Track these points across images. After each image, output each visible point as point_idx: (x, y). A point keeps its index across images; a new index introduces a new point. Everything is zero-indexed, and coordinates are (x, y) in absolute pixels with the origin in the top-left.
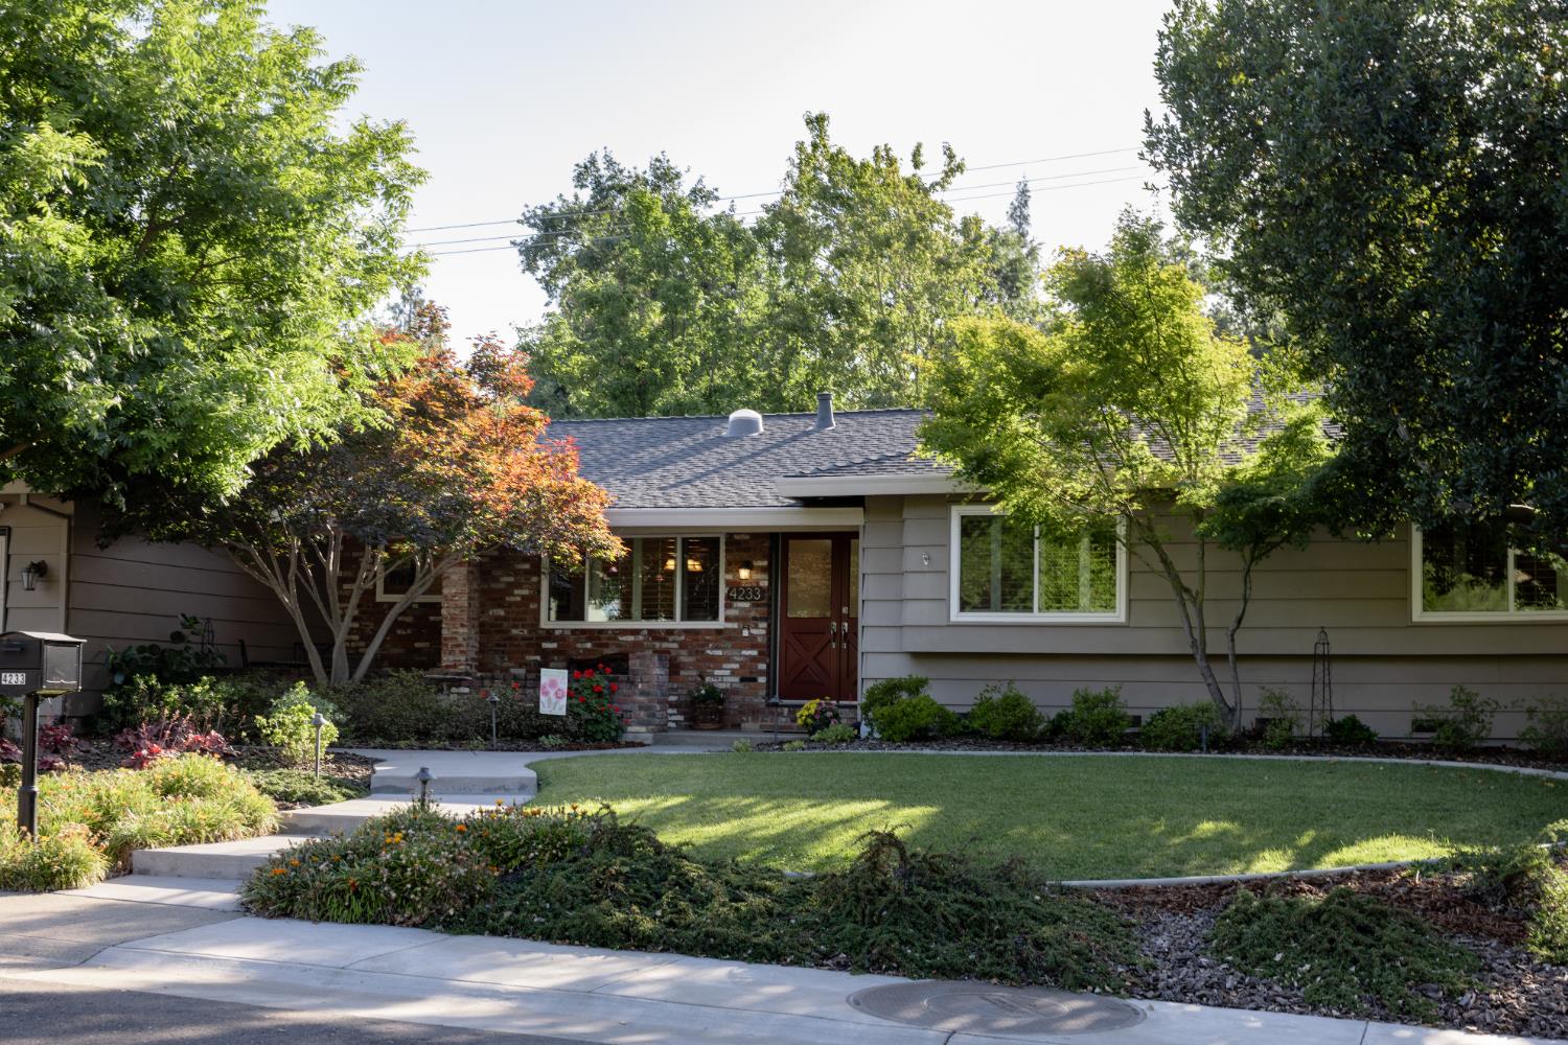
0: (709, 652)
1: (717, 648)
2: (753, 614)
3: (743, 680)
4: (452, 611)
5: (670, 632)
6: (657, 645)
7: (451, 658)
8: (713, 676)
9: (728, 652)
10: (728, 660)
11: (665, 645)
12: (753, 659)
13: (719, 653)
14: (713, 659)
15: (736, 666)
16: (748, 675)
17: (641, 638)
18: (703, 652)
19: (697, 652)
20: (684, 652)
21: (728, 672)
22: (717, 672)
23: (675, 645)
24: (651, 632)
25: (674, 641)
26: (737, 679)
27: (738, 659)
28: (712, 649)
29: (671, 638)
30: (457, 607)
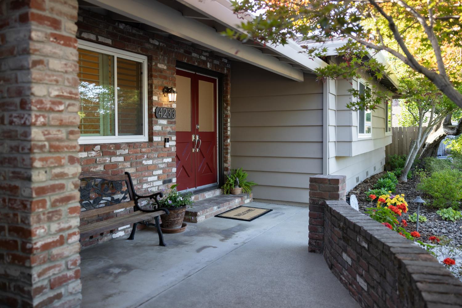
0: (144, 162)
1: (148, 158)
2: (169, 129)
3: (164, 182)
4: (54, 132)
5: (118, 146)
6: (108, 159)
7: (54, 227)
8: (147, 182)
9: (156, 161)
10: (156, 167)
11: (114, 159)
12: (169, 165)
13: (150, 162)
14: (147, 168)
15: (160, 172)
16: (166, 179)
17: (93, 154)
18: (141, 163)
19: (137, 163)
20: (128, 164)
21: (156, 178)
22: (150, 179)
23: (121, 159)
24: (103, 146)
25: (121, 155)
26: (160, 183)
27: (161, 166)
28: (146, 160)
29: (118, 152)
30: (62, 125)
